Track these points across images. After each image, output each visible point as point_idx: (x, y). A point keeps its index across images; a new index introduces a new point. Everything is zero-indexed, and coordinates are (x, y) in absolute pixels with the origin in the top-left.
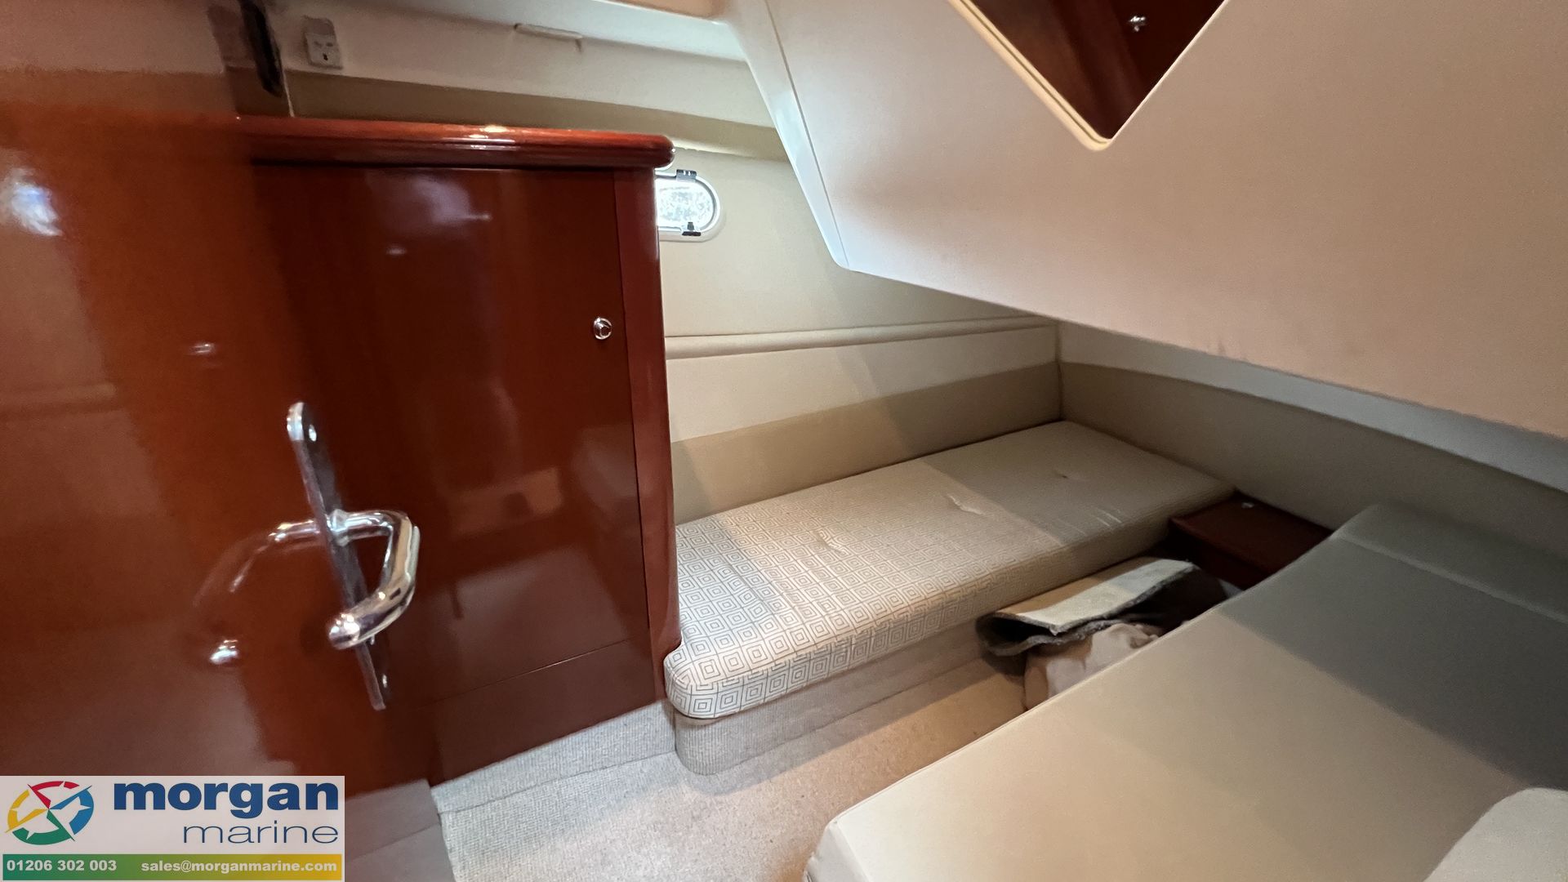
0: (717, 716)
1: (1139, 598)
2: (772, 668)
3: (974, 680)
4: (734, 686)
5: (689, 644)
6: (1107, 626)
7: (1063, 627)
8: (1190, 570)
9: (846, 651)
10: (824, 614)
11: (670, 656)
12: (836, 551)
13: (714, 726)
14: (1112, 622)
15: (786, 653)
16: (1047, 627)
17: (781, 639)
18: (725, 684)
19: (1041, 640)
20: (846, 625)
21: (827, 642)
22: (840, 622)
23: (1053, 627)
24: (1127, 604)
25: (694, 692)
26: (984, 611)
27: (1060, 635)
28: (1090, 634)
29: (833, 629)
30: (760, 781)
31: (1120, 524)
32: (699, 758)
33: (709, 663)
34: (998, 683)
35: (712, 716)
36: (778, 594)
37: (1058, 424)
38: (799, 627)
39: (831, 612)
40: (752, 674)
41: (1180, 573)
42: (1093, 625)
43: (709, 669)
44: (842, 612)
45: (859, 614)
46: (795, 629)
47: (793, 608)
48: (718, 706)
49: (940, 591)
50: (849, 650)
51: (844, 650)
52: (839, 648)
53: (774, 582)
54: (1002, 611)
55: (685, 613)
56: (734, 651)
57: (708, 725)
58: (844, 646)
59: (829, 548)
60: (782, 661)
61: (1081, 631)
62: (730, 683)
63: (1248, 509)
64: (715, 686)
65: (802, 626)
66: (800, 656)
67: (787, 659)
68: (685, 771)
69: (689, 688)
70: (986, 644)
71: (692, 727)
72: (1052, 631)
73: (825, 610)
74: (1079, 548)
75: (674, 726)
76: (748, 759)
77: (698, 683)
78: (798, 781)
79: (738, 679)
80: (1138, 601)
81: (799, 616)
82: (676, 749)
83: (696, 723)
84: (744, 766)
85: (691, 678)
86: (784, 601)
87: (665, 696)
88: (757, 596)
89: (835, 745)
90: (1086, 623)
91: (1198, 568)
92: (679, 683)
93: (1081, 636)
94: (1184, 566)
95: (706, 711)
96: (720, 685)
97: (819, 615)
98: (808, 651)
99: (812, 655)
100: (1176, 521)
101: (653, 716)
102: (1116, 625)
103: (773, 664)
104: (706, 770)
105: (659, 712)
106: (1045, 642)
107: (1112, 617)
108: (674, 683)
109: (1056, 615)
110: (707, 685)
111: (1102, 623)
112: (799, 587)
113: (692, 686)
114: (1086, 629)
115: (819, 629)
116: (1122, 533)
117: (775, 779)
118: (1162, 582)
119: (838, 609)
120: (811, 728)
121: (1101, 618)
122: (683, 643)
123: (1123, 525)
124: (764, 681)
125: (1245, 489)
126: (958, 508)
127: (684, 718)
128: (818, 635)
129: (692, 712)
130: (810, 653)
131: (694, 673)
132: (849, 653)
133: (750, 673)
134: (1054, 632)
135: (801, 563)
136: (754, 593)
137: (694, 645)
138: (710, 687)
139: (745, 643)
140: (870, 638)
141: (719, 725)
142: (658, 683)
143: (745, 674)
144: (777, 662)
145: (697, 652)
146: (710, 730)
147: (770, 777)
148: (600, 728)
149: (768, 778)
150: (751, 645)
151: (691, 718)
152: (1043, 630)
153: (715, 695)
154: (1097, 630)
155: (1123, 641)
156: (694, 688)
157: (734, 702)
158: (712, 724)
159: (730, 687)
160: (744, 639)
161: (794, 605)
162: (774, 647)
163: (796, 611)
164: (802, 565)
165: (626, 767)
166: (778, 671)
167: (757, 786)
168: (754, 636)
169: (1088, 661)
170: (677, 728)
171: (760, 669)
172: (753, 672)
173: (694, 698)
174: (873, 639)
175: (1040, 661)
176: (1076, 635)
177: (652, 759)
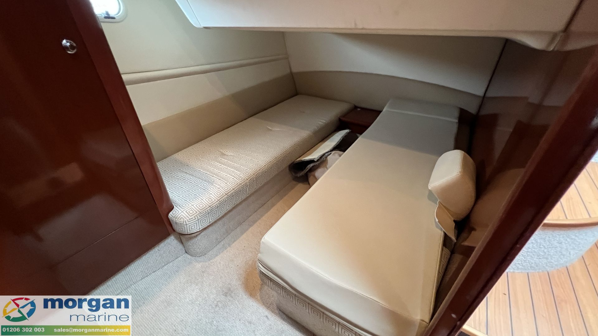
0: (200, 229)
1: (337, 143)
2: (218, 203)
3: (292, 188)
4: (204, 215)
5: (178, 206)
6: (331, 154)
7: (318, 157)
8: (349, 131)
9: (246, 189)
10: (233, 178)
11: (171, 213)
12: (230, 155)
13: (200, 235)
14: (331, 152)
15: (223, 196)
16: (313, 159)
17: (219, 191)
18: (200, 215)
19: (312, 165)
20: (243, 179)
21: (238, 187)
22: (240, 179)
23: (315, 159)
24: (334, 146)
25: (187, 223)
26: (290, 162)
27: (318, 160)
28: (326, 157)
29: (238, 181)
30: (226, 249)
31: (325, 123)
32: (198, 250)
33: (190, 210)
34: (300, 186)
35: (199, 230)
36: (211, 177)
37: (296, 97)
38: (225, 185)
39: (236, 176)
40: (211, 208)
41: (347, 133)
42: (327, 154)
43: (191, 212)
44: (240, 175)
45: (247, 174)
46: (223, 186)
47: (220, 179)
48: (200, 225)
49: (274, 158)
50: (247, 188)
51: (245, 188)
52: (243, 188)
53: (208, 173)
54: (297, 160)
55: (172, 195)
56: (200, 202)
57: (198, 235)
58: (245, 187)
59: (227, 155)
60: (222, 199)
61: (324, 157)
62: (202, 214)
63: (359, 111)
64: (196, 217)
65: (226, 184)
66: (229, 195)
67: (224, 198)
68: (193, 258)
69: (184, 222)
70: (294, 174)
71: (191, 238)
72: (315, 160)
73: (233, 176)
74: (315, 133)
75: (182, 243)
76: (219, 243)
77: (188, 219)
78: (241, 242)
79: (205, 211)
80: (337, 144)
81: (223, 181)
82: (186, 252)
83: (191, 236)
84: (218, 246)
85: (184, 218)
86: (215, 178)
87: (174, 231)
88: (202, 180)
89: (251, 226)
90: (324, 154)
91: (351, 130)
92: (179, 222)
93: (324, 159)
94: (347, 131)
95: (195, 229)
96: (198, 216)
97: (231, 179)
98: (231, 192)
99: (233, 193)
100: (342, 118)
101: (171, 242)
102: (333, 152)
103: (219, 202)
104: (203, 254)
105: (173, 240)
106: (314, 165)
107: (331, 151)
108: (176, 223)
109: (315, 155)
110: (192, 218)
111: (329, 153)
112: (219, 172)
113: (185, 221)
114: (325, 156)
115: (233, 183)
116: (327, 125)
117: (232, 246)
118: (342, 137)
119: (238, 174)
120: (240, 224)
121: (328, 152)
122: (175, 207)
123: (326, 123)
124: (217, 209)
125: (357, 105)
126: (271, 130)
127: (186, 236)
128: (233, 186)
129: (189, 231)
130: (232, 193)
131: (184, 215)
132: (247, 189)
133: (210, 208)
134: (316, 160)
135: (217, 163)
136: (200, 179)
137: (181, 206)
138: (194, 218)
139: (204, 198)
140: (254, 181)
141: (203, 234)
142: (169, 227)
143: (208, 208)
144: (220, 200)
145: (183, 208)
146: (199, 237)
147: (229, 245)
148: (146, 255)
149: (229, 246)
150: (207, 197)
151: (190, 234)
152: (312, 161)
153: (198, 221)
154: (328, 155)
155: (337, 155)
156: (187, 222)
157: (206, 222)
158: (199, 234)
159: (203, 216)
160: (203, 196)
161: (220, 178)
162: (217, 195)
163: (221, 180)
164: (218, 164)
165: (166, 267)
166: (221, 204)
167: (226, 251)
168: (206, 194)
169: (328, 166)
170: (184, 243)
171: (214, 205)
172: (211, 207)
173: (188, 226)
174: (255, 182)
175: (313, 173)
176: (322, 159)
177: (177, 260)
